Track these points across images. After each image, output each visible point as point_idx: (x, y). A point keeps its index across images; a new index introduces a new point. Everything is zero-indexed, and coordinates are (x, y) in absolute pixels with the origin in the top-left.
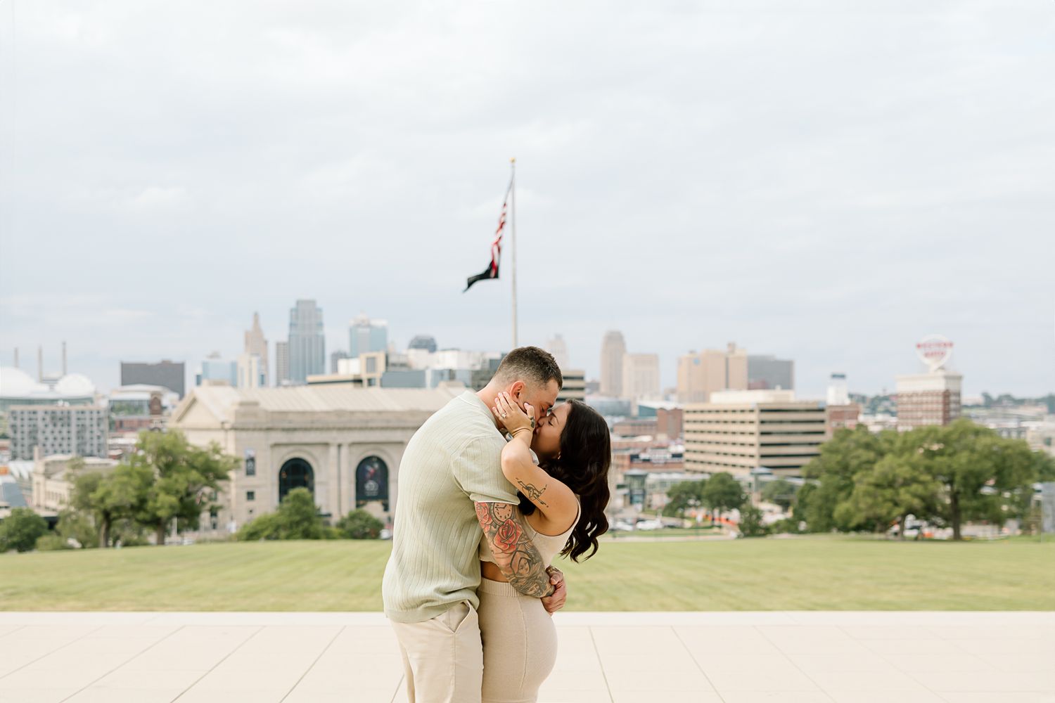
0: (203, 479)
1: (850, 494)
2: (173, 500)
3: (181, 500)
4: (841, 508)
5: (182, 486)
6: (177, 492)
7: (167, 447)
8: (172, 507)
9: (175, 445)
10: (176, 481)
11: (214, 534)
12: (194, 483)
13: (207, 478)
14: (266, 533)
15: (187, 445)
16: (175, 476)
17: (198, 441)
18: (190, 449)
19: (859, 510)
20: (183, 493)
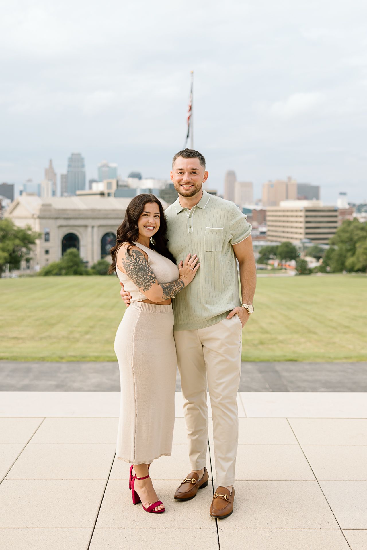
0: (22, 244)
1: (354, 254)
2: (6, 255)
3: (10, 255)
4: (350, 261)
5: (11, 247)
6: (8, 250)
7: (4, 227)
8: (5, 258)
9: (7, 226)
10: (8, 245)
11: (28, 272)
12: (17, 246)
13: (24, 243)
14: (55, 272)
15: (14, 225)
16: (7, 242)
17: (20, 224)
18: (15, 228)
19: (359, 261)
20: (11, 251)
